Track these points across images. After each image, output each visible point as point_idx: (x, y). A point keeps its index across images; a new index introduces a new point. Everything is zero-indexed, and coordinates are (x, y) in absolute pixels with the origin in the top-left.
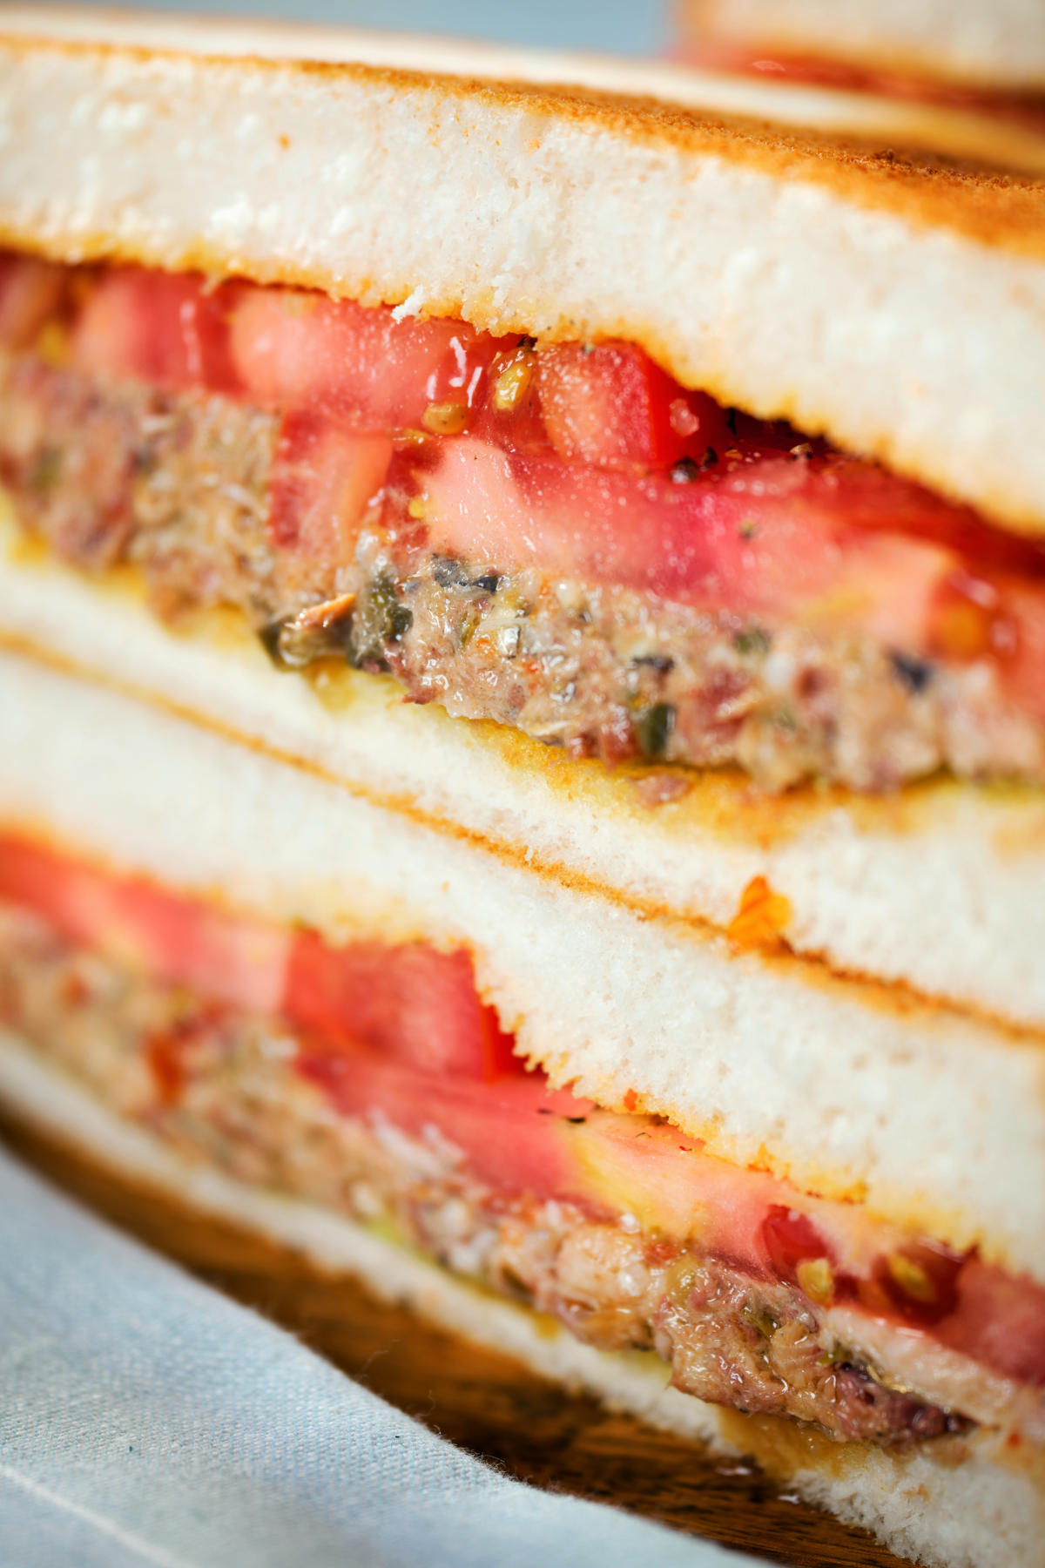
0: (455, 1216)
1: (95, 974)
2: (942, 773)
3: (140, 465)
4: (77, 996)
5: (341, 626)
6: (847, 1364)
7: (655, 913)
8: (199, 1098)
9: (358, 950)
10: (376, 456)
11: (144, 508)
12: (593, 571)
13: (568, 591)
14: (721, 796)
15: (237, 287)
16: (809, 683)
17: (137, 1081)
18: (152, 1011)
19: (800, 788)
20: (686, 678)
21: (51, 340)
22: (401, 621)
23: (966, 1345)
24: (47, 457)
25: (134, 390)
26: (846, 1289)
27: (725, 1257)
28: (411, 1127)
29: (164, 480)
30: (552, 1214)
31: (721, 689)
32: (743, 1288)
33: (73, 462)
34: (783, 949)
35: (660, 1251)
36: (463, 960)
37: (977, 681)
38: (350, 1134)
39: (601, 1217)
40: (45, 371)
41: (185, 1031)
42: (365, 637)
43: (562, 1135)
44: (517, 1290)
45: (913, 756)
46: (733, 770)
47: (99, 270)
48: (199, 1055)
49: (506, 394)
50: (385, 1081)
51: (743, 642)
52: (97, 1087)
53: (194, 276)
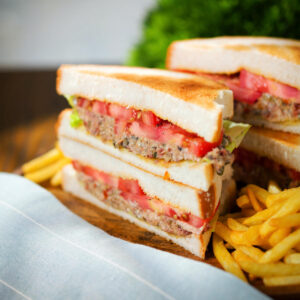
0: (138, 211)
1: (98, 184)
2: (183, 160)
3: (100, 124)
4: (95, 186)
5: (122, 143)
6: (179, 227)
7: (156, 175)
8: (109, 198)
9: (126, 180)
10: (125, 123)
11: (101, 129)
12: (148, 137)
13: (145, 139)
14: (162, 162)
15: (109, 104)
16: (170, 150)
17: (102, 196)
18: (104, 188)
19: (170, 161)
20: (158, 149)
21: (90, 109)
22: (128, 143)
23: (191, 224)
24: (90, 122)
25: (99, 115)
26: (178, 218)
27: (166, 215)
28: (132, 201)
29: (103, 125)
30: (148, 211)
31: (161, 151)
32: (168, 219)
33: (92, 123)
34: (169, 179)
35: (160, 214)
36: (137, 182)
37: (186, 150)
38: (126, 202)
39: (153, 211)
40: (89, 112)
41: (108, 190)
42: (124, 144)
43: (149, 202)
44: (145, 219)
45: (181, 158)
46: (163, 159)
47: (95, 101)
48: (109, 193)
49: (139, 116)
50: (130, 195)
51: (164, 145)
52: (98, 197)
53: (105, 103)
